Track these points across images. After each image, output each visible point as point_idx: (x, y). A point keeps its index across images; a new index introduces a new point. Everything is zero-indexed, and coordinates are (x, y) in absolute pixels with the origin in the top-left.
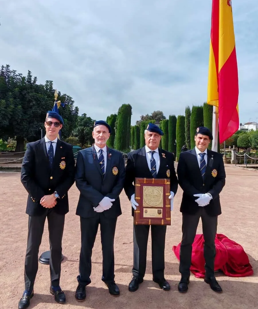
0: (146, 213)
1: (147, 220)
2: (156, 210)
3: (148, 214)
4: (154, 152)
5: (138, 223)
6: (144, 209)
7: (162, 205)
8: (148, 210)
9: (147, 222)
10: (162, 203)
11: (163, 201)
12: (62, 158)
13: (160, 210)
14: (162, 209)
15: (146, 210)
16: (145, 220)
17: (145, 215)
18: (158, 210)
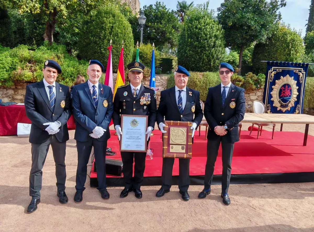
0: (172, 148)
1: (173, 154)
2: (181, 146)
3: (174, 150)
4: (182, 90)
5: (166, 156)
6: (171, 146)
7: (185, 143)
8: (174, 146)
9: (173, 156)
10: (186, 141)
11: (186, 139)
12: (232, 100)
13: (184, 147)
14: (185, 146)
15: (172, 146)
16: (171, 154)
17: (171, 150)
18: (182, 147)
